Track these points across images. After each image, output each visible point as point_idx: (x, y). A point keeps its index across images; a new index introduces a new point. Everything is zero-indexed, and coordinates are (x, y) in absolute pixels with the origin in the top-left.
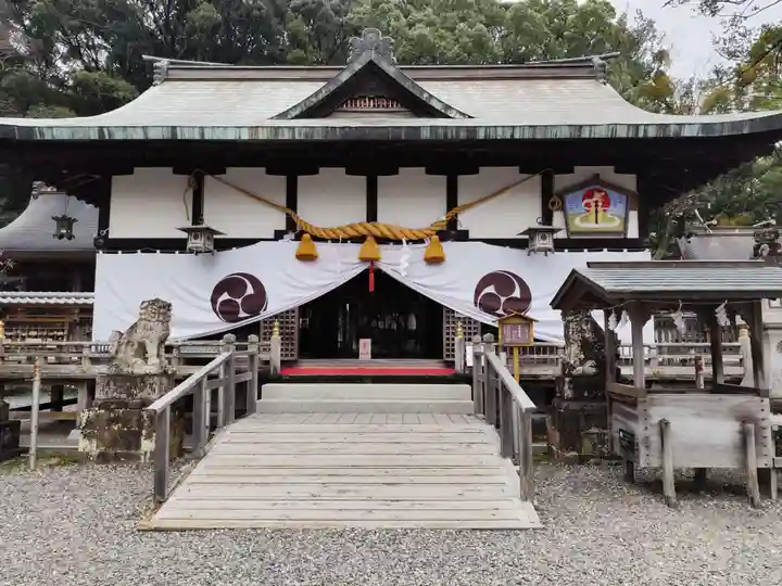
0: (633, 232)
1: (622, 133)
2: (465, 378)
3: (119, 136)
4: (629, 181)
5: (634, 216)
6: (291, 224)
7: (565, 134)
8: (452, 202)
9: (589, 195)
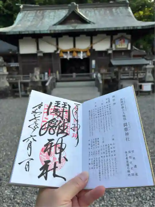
0: (129, 48)
1: (125, 29)
2: (94, 80)
3: (23, 33)
4: (129, 37)
5: (130, 45)
6: (58, 49)
7: (114, 29)
8: (91, 43)
9: (121, 40)
